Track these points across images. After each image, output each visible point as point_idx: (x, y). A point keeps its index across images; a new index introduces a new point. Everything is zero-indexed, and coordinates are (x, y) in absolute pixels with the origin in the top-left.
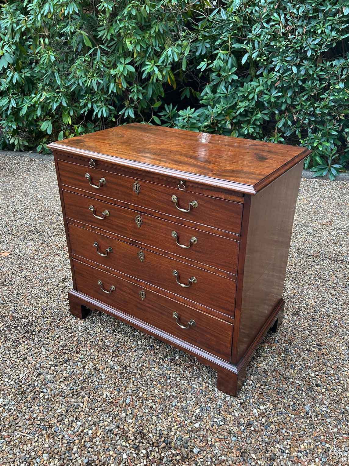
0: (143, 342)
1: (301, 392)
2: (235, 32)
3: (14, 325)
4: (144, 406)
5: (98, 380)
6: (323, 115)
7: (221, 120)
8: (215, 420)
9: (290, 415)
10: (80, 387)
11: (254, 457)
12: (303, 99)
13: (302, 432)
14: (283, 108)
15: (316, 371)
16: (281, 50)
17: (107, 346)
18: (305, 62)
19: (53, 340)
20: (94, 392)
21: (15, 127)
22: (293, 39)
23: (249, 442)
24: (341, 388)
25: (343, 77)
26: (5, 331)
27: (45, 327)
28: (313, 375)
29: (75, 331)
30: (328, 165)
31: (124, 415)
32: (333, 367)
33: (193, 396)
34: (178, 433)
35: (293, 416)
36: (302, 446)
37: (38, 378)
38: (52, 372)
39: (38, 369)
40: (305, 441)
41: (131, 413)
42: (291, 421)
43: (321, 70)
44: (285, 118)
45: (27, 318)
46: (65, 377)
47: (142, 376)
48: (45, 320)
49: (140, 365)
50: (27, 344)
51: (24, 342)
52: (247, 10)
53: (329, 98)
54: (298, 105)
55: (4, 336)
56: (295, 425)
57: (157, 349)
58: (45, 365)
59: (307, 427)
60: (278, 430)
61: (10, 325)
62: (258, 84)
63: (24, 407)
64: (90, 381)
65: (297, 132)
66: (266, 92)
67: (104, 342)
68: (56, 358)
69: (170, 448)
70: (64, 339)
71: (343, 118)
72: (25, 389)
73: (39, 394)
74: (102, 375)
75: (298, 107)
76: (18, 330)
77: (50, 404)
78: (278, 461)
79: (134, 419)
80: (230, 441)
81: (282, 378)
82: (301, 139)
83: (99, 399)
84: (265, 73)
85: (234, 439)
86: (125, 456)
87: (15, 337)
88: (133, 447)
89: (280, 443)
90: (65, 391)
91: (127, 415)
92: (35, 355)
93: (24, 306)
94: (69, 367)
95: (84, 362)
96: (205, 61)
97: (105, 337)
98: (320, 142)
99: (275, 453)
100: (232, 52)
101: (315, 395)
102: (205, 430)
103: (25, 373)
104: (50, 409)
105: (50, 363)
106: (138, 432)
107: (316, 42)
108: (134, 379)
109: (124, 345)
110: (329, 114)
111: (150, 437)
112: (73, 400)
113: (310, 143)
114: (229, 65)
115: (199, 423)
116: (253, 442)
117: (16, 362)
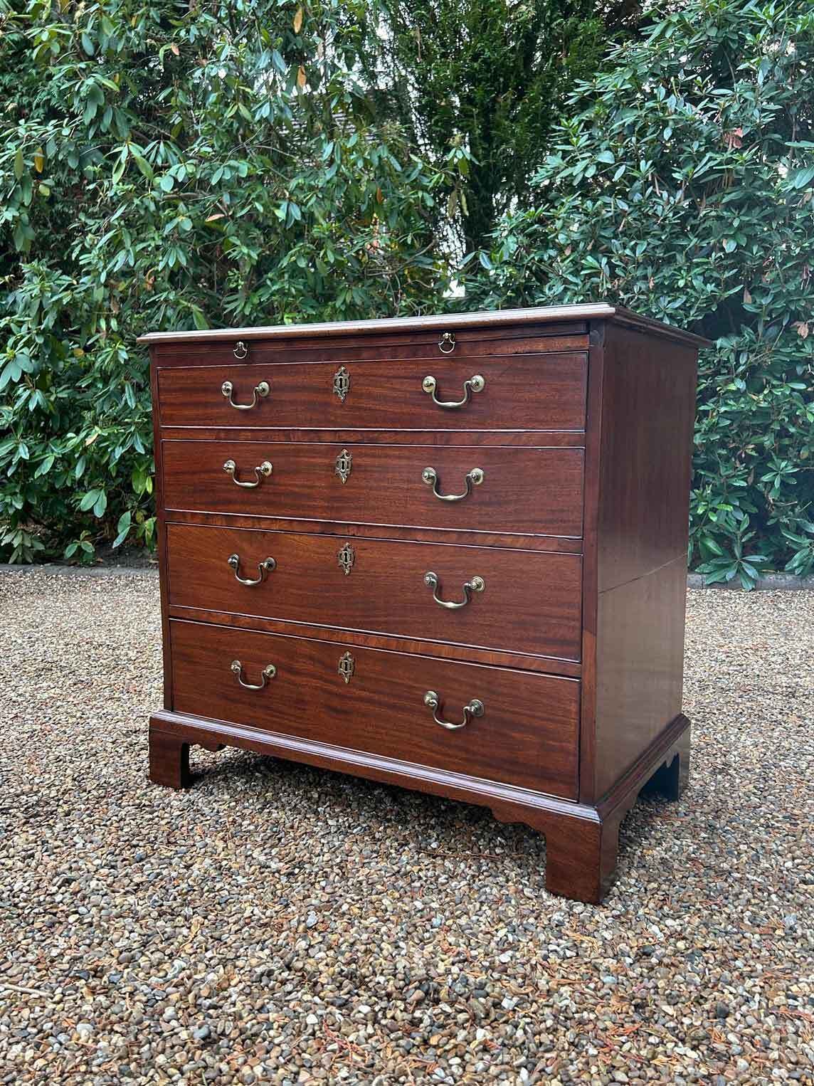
0: (340, 821)
1: (766, 894)
4: (355, 928)
5: (227, 887)
6: (710, 446)
8: (553, 947)
9: (748, 935)
10: (179, 901)
11: (671, 1012)
13: (788, 965)
15: (794, 858)
17: (248, 831)
19: (105, 825)
20: (219, 909)
21: (19, 506)
22: (630, 299)
23: (650, 985)
25: (741, 368)
27: (82, 806)
28: (789, 864)
29: (164, 809)
30: (734, 556)
31: (302, 945)
33: (485, 908)
34: (455, 971)
35: (757, 937)
36: (794, 989)
37: (63, 889)
39: (64, 873)
40: (801, 979)
41: (322, 942)
42: (754, 945)
45: (36, 794)
46: (137, 885)
47: (344, 878)
48: (84, 794)
49: (338, 860)
50: (34, 834)
51: (25, 832)
52: (532, 256)
53: (718, 411)
56: (765, 953)
57: (379, 832)
58: (83, 866)
60: (724, 962)
63: (25, 939)
64: (206, 889)
67: (240, 826)
68: (112, 854)
69: (437, 1002)
70: (133, 823)
73: (67, 916)
74: (239, 878)
77: (97, 932)
79: (331, 951)
80: (600, 984)
81: (712, 873)
83: (232, 920)
85: (609, 980)
88: (333, 1004)
89: (734, 984)
90: (138, 908)
91: (310, 945)
94: (148, 866)
95: (188, 858)
97: (242, 816)
98: (710, 506)
99: (727, 1002)
101: (803, 898)
102: (528, 967)
103: (29, 881)
104: (96, 941)
105: (97, 862)
106: (344, 973)
107: (677, 305)
108: (323, 883)
109: (292, 827)
111: (378, 983)
112: (160, 924)
115: (510, 953)
116: (661, 984)
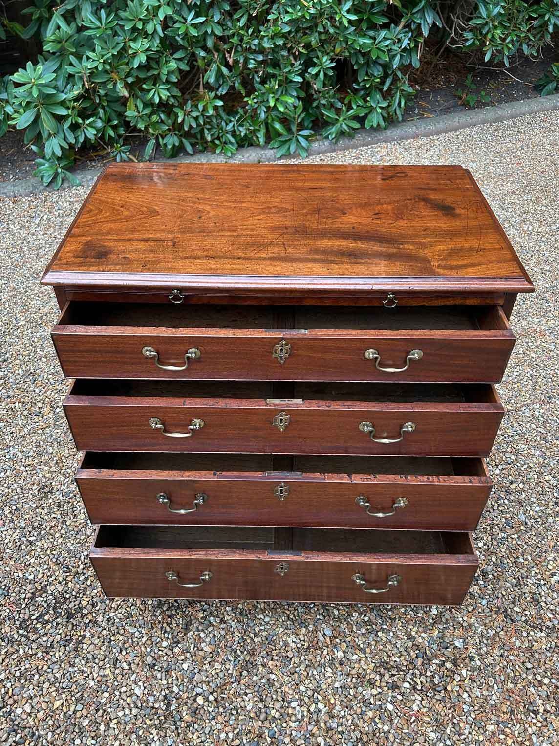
3: (33, 618)
4: (354, 627)
5: (262, 628)
6: (275, 49)
7: (104, 83)
9: (513, 536)
10: (245, 653)
12: (241, 24)
13: (538, 550)
14: (210, 43)
15: (497, 466)
19: (132, 605)
20: (274, 648)
23: (500, 596)
24: (535, 473)
26: (27, 637)
27: (95, 591)
28: (498, 472)
30: (293, 133)
31: (340, 654)
32: (509, 450)
34: (423, 635)
35: (516, 536)
36: (550, 567)
37: (170, 680)
38: (183, 657)
39: (155, 665)
40: (548, 559)
41: (347, 646)
42: (519, 543)
44: (215, 62)
45: (46, 592)
46: (211, 653)
48: (82, 578)
50: (93, 636)
54: (233, 35)
55: (34, 646)
56: (526, 546)
58: (160, 652)
59: (537, 541)
60: (515, 562)
61: (24, 621)
62: (156, 4)
63: (193, 734)
64: (252, 635)
65: (236, 85)
66: (176, 17)
68: (165, 632)
69: (429, 660)
71: (304, 51)
72: (164, 708)
73: (195, 700)
74: (261, 616)
75: (235, 40)
76: (47, 622)
77: (227, 705)
78: (544, 600)
79: (357, 652)
80: (482, 607)
82: (246, 96)
86: (390, 707)
87: (58, 637)
88: (389, 689)
89: (529, 577)
90: (230, 672)
91: (344, 652)
92: (127, 646)
93: (16, 575)
94: (202, 635)
95: (216, 612)
99: (534, 591)
101: (517, 497)
102: (448, 612)
104: (234, 712)
105: (165, 644)
106: (378, 665)
110: (284, 47)
111: (395, 661)
112: (255, 678)
113: (261, 102)
116: (504, 593)
117: (104, 676)
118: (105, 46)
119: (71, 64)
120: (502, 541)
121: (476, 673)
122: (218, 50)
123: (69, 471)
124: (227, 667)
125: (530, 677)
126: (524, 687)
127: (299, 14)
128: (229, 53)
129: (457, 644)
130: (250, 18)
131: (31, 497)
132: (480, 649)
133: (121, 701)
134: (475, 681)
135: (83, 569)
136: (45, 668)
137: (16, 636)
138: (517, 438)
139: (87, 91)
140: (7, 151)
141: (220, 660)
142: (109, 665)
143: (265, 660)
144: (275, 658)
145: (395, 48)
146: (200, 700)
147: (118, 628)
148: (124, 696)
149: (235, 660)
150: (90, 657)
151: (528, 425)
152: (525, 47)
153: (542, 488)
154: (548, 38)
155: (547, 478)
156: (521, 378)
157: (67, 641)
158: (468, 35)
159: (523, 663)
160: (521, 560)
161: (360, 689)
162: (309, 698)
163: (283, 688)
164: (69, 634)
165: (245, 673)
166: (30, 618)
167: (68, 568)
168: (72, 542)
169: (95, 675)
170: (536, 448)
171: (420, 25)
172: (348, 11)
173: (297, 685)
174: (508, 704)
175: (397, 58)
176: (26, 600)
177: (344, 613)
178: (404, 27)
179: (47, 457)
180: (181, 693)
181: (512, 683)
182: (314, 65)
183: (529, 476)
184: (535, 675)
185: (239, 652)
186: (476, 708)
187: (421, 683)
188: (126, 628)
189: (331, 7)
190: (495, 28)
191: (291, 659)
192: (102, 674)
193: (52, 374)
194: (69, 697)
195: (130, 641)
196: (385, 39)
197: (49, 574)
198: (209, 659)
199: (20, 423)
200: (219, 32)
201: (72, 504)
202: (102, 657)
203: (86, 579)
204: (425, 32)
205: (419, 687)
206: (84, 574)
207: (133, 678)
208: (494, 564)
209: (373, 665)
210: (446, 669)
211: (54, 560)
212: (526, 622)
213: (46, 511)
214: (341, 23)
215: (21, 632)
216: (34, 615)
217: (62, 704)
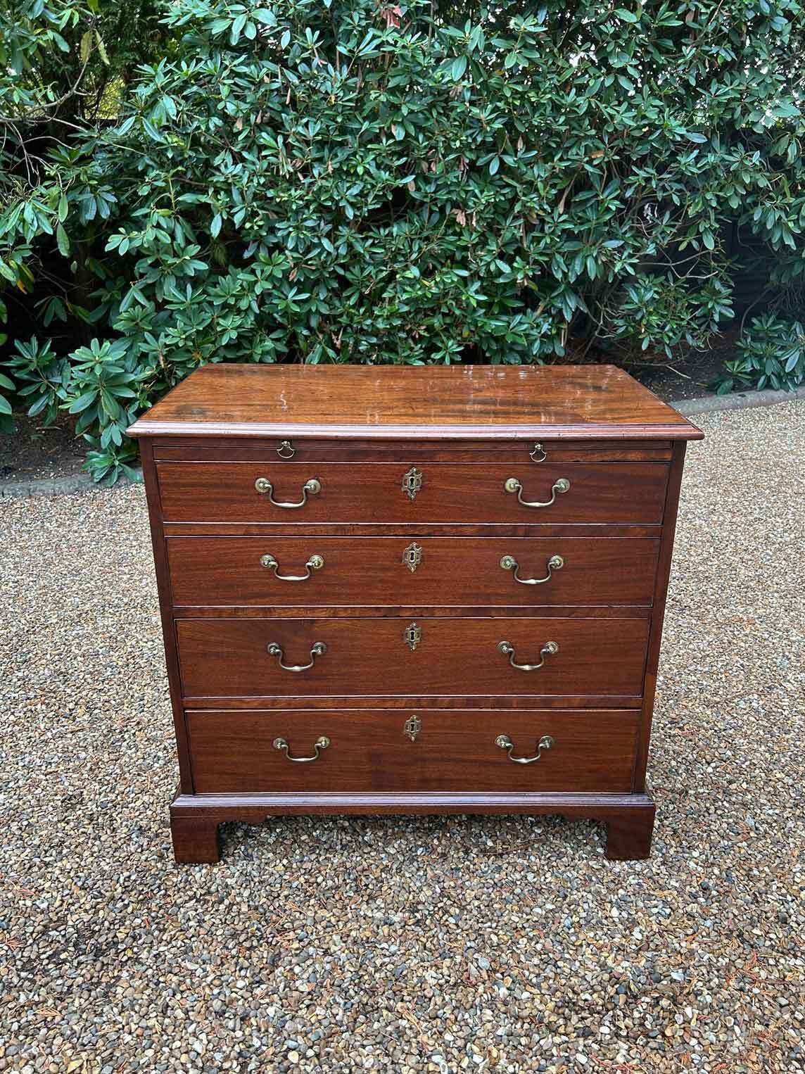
0: (396, 846)
1: (720, 803)
2: (180, 168)
3: (43, 957)
4: (522, 956)
6: (391, 331)
7: (183, 363)
8: (655, 910)
9: (740, 844)
11: (759, 933)
12: (352, 302)
13: (777, 861)
14: (314, 323)
15: (709, 764)
16: (294, 207)
17: (332, 888)
18: (344, 230)
19: (193, 936)
22: (312, 184)
23: (731, 916)
24: (761, 770)
25: (414, 256)
26: (33, 982)
27: (138, 921)
28: (710, 770)
29: (228, 893)
31: (503, 992)
32: (722, 745)
33: (585, 894)
34: (624, 964)
36: (796, 879)
38: (267, 1000)
41: (513, 982)
42: (750, 852)
43: (373, 245)
44: (320, 343)
46: (309, 993)
47: (462, 908)
48: (120, 905)
49: (438, 890)
51: (119, 978)
52: (196, 124)
53: (399, 299)
54: (341, 315)
55: (43, 991)
56: (760, 856)
57: (438, 846)
58: (234, 995)
59: (775, 850)
60: (748, 875)
61: (30, 960)
62: (252, 278)
64: (371, 969)
66: (275, 292)
67: (319, 885)
68: (242, 968)
69: (635, 997)
70: (217, 922)
71: (426, 334)
73: (286, 1057)
74: (385, 945)
75: (344, 320)
76: (64, 961)
77: (334, 1061)
78: (795, 919)
79: (528, 988)
81: (678, 796)
83: (429, 993)
84: (263, 254)
85: (708, 923)
86: (582, 1059)
87: (80, 980)
88: (578, 1036)
92: (183, 988)
93: (21, 902)
94: (297, 970)
96: (119, 233)
97: (309, 872)
100: (177, 213)
102: (657, 936)
103: (203, 1036)
105: (240, 984)
107: (355, 191)
108: (452, 920)
110: (401, 328)
111: (586, 1000)
112: (376, 1025)
114: (180, 240)
115: (637, 929)
116: (736, 913)
117: (147, 1028)
118: (187, 321)
119: (146, 341)
120: (725, 850)
121: (706, 1011)
122: (322, 332)
123: (107, 778)
124: (335, 1011)
125: (787, 1016)
126: (779, 1028)
127: (420, 293)
128: (337, 334)
129: (675, 976)
130: (362, 297)
131: (51, 809)
132: (710, 981)
133: (172, 1060)
134: (706, 1024)
135: (123, 893)
136: (58, 1019)
137: (15, 980)
138: (731, 732)
139: (162, 372)
140: (50, 449)
141: (324, 1003)
142: (155, 1014)
143: (392, 1002)
144: (407, 998)
145: (534, 332)
146: (293, 1057)
147: (170, 965)
148: (177, 1053)
149: (346, 1003)
150: (126, 1003)
151: (745, 718)
152: (688, 337)
153: (774, 787)
154: (715, 329)
155: (778, 776)
156: (729, 667)
157: (92, 984)
158: (620, 322)
159: (774, 998)
160: (755, 872)
161: (536, 1037)
162: (460, 1051)
163: (419, 1038)
164: (96, 975)
165: (362, 1018)
166: (38, 957)
167: (99, 892)
168: (108, 860)
169: (134, 1027)
170: (760, 742)
171: (561, 310)
172: (477, 292)
173: (441, 1033)
174: (758, 1051)
175: (537, 344)
176: (34, 935)
177: (506, 938)
178: (543, 312)
179: (77, 763)
180: (264, 1048)
181: (760, 1023)
182: (438, 350)
183: (753, 774)
184: (793, 1013)
185: (352, 992)
186: (712, 1058)
187: (627, 1027)
188: (183, 964)
189: (456, 287)
190: (650, 314)
191: (430, 999)
192: (144, 1025)
193: (91, 673)
194: (92, 1057)
195: (188, 981)
196: (520, 323)
197: (71, 901)
198: (307, 1002)
199: (42, 726)
200: (324, 310)
201: (111, 816)
202: (146, 1003)
203: (126, 906)
204: (568, 317)
205: (624, 1033)
206: (123, 901)
207: (191, 1029)
208: (718, 878)
209: (553, 1004)
210: (662, 1008)
211: (80, 884)
212: (772, 947)
213: (72, 824)
214: (468, 304)
215: (23, 974)
216: (44, 953)
217: (81, 1067)
